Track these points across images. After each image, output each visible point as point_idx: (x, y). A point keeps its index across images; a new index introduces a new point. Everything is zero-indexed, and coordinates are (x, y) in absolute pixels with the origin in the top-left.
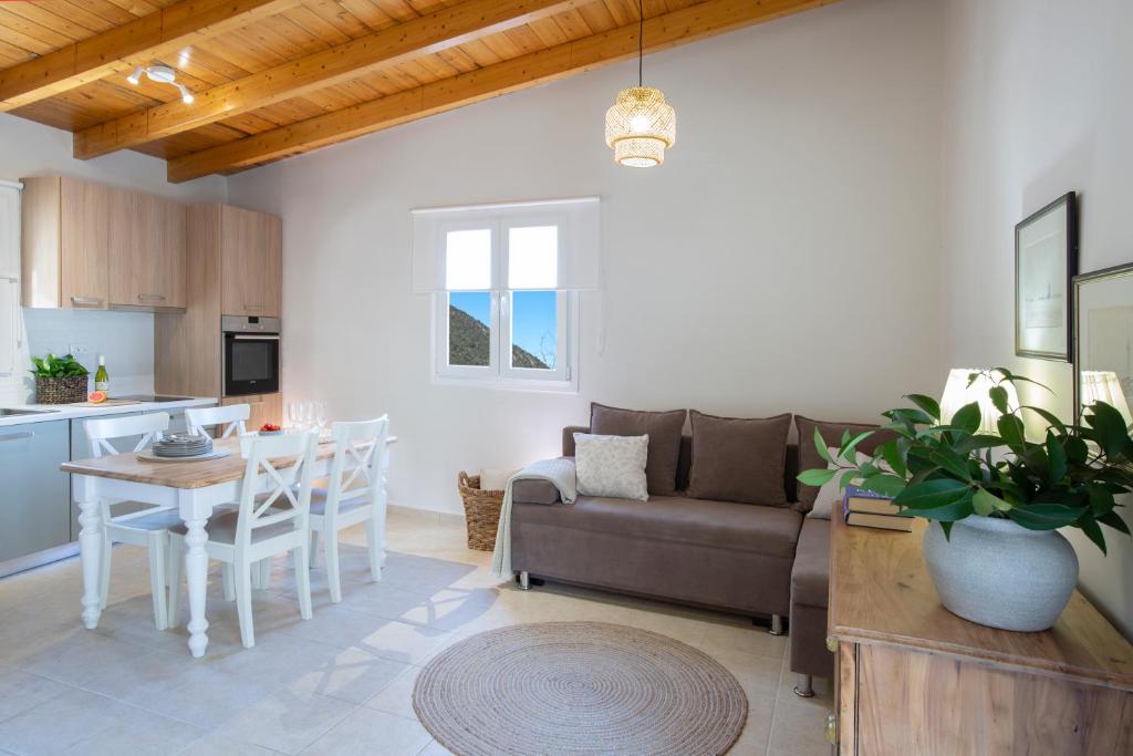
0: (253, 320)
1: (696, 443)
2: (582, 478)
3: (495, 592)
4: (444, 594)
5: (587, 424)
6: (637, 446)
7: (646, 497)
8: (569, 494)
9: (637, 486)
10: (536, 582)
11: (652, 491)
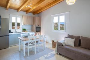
0: (38, 26)
1: (82, 40)
2: (66, 43)
3: (55, 54)
4: (49, 54)
5: (67, 36)
6: (73, 40)
7: (74, 46)
8: (64, 45)
9: (73, 45)
10: (60, 54)
11: (75, 46)
